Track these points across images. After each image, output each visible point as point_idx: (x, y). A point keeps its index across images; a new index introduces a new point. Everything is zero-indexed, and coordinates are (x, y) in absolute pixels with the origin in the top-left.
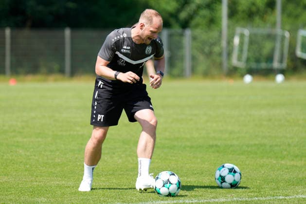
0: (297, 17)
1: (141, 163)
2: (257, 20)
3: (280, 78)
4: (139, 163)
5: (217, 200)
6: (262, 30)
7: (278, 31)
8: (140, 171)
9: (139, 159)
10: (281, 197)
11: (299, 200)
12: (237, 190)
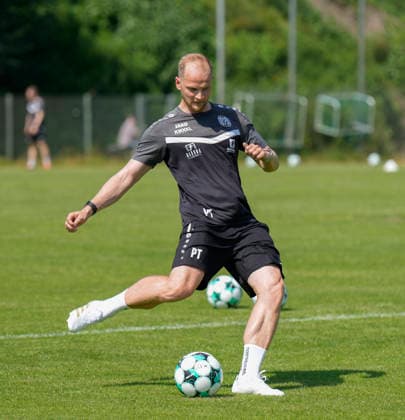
0: (315, 78)
1: (247, 355)
2: (264, 81)
3: (294, 160)
4: (245, 353)
5: (209, 325)
6: (271, 95)
7: (291, 96)
8: (245, 366)
9: (246, 347)
10: (294, 320)
11: (317, 323)
12: (236, 311)
